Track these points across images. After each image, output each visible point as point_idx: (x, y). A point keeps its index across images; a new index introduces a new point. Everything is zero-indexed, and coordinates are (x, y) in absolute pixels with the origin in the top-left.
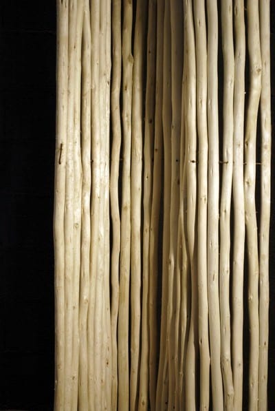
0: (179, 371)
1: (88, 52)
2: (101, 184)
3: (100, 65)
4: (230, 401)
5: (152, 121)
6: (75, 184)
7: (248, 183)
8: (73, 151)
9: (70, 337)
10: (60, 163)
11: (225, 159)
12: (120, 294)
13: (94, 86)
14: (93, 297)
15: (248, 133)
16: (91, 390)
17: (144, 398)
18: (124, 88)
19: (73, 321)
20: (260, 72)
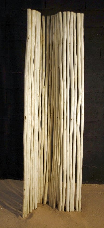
0: (57, 175)
1: (33, 89)
2: (36, 125)
3: (36, 92)
4: (72, 184)
6: (29, 126)
7: (77, 125)
8: (29, 117)
9: (28, 168)
10: (25, 121)
11: (71, 118)
12: (41, 152)
14: (34, 156)
16: (33, 181)
17: (47, 181)
19: (29, 163)
20: (81, 94)
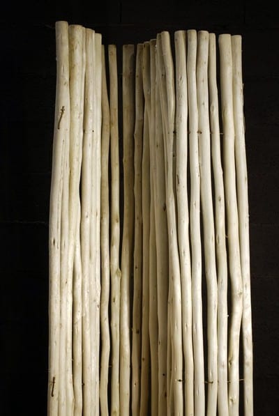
1: (78, 283)
3: (90, 293)
5: (139, 332)
7: (232, 400)
10: (53, 396)
11: (210, 379)
13: (84, 315)
15: (231, 353)
18: (112, 300)
20: (242, 296)
